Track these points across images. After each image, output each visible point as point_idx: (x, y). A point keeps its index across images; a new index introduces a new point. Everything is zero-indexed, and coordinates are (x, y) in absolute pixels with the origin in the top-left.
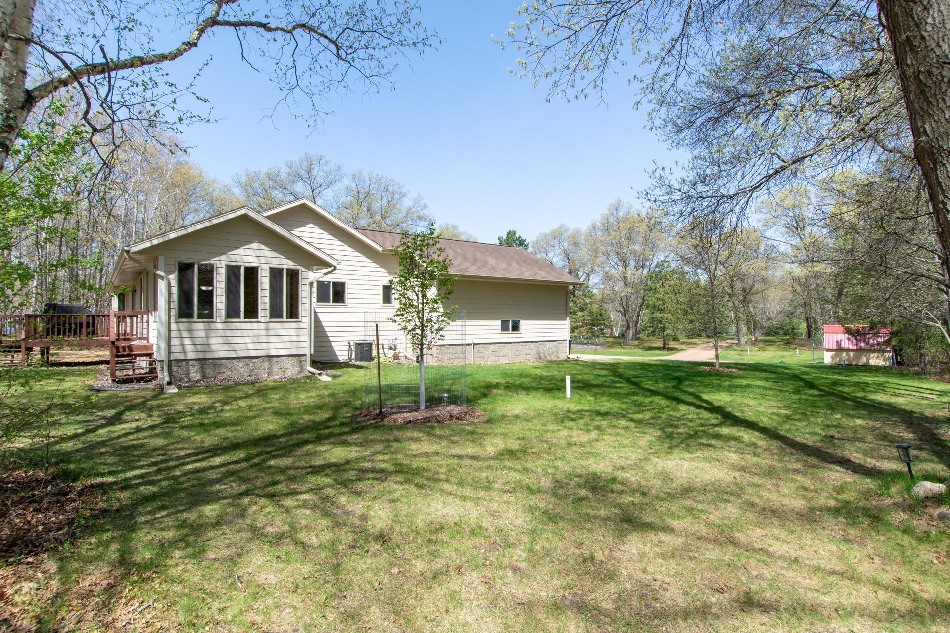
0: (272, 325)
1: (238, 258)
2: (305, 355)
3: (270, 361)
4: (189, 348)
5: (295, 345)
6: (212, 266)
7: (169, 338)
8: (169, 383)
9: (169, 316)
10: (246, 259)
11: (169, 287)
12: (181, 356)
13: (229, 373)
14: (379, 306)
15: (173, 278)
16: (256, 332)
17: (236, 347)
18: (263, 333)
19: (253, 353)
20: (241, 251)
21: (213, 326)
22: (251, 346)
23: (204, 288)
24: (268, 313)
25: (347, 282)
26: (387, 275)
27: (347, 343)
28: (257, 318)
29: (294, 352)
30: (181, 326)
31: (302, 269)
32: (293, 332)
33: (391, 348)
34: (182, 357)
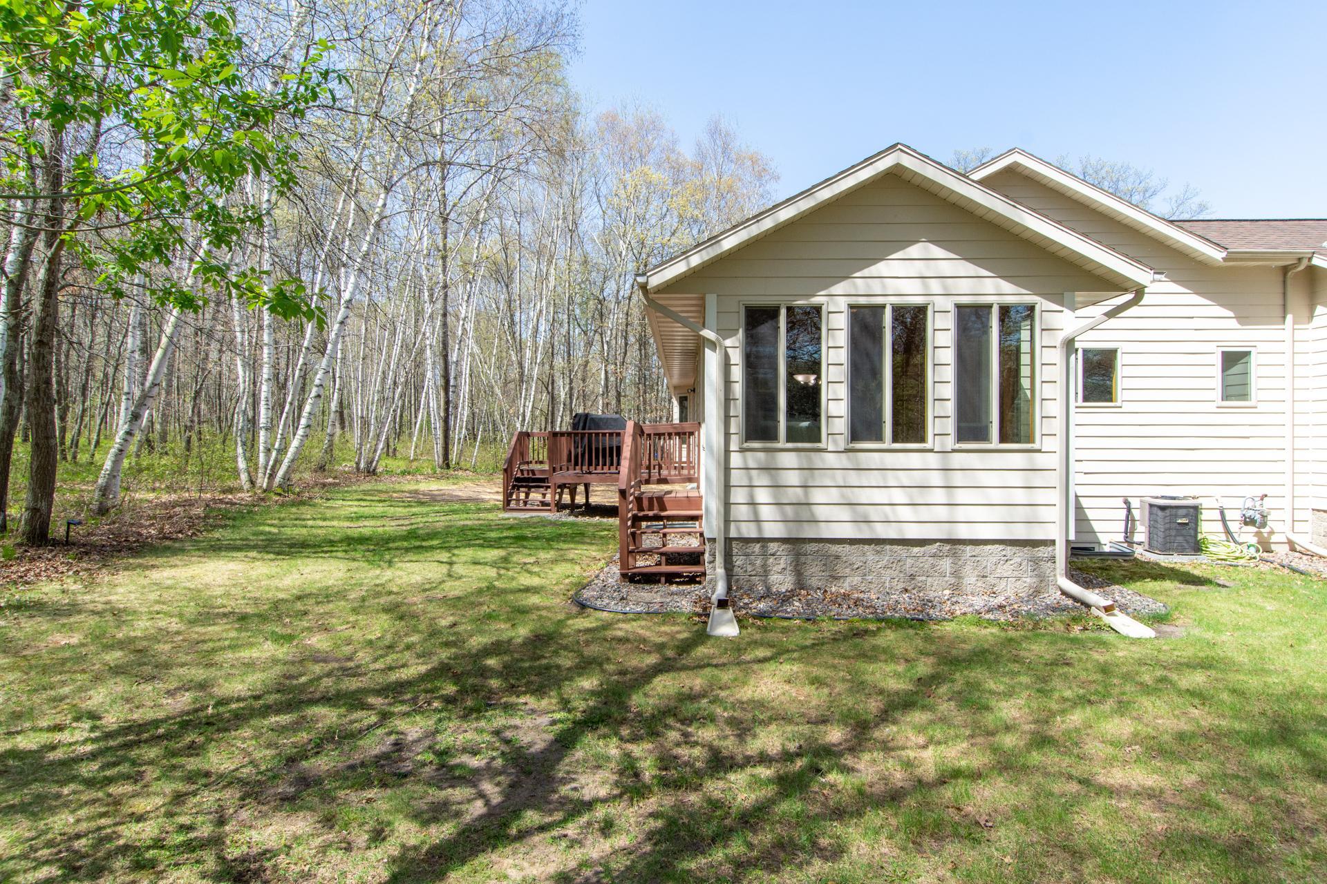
0: (958, 460)
1: (876, 287)
2: (1053, 542)
3: (954, 555)
4: (766, 512)
5: (1021, 514)
6: (818, 309)
7: (727, 487)
8: (722, 604)
9: (727, 435)
10: (893, 286)
11: (727, 365)
12: (749, 531)
13: (856, 580)
14: (1211, 407)
15: (735, 346)
16: (917, 479)
17: (874, 513)
18: (936, 478)
19: (912, 532)
20: (881, 268)
21: (818, 460)
22: (905, 513)
23: (800, 378)
24: (950, 426)
25: (1122, 348)
26: (1233, 323)
27: (1120, 503)
28: (922, 439)
29: (1021, 533)
30: (753, 459)
31: (1042, 304)
32: (1016, 479)
33: (1249, 521)
34: (754, 535)
